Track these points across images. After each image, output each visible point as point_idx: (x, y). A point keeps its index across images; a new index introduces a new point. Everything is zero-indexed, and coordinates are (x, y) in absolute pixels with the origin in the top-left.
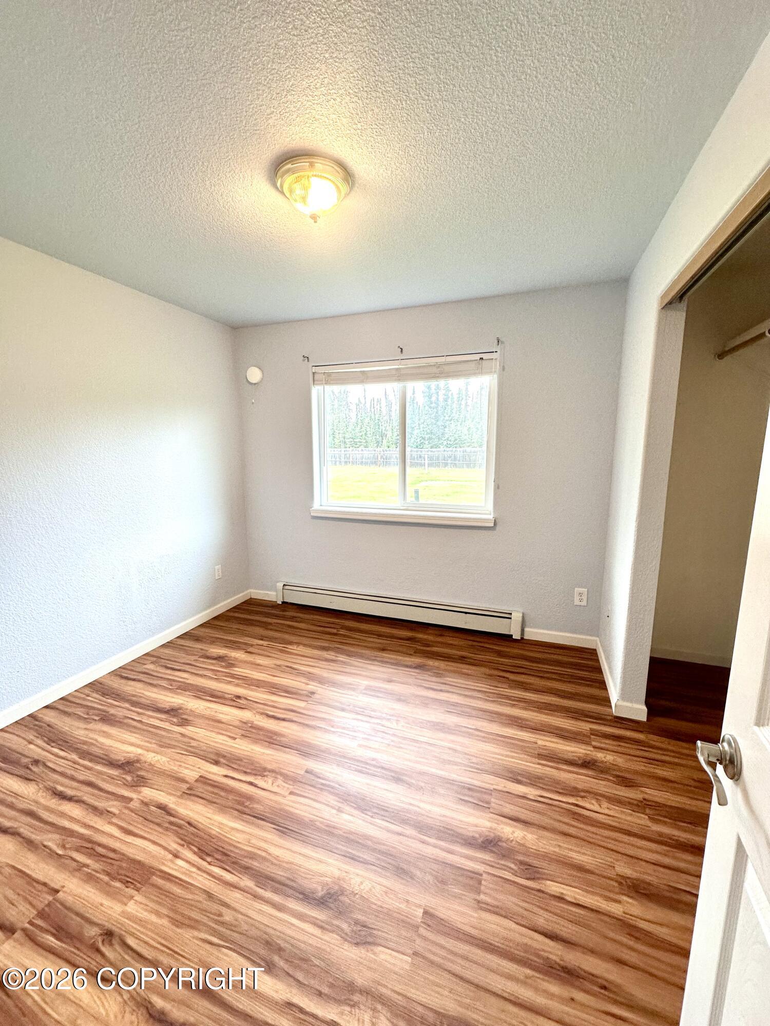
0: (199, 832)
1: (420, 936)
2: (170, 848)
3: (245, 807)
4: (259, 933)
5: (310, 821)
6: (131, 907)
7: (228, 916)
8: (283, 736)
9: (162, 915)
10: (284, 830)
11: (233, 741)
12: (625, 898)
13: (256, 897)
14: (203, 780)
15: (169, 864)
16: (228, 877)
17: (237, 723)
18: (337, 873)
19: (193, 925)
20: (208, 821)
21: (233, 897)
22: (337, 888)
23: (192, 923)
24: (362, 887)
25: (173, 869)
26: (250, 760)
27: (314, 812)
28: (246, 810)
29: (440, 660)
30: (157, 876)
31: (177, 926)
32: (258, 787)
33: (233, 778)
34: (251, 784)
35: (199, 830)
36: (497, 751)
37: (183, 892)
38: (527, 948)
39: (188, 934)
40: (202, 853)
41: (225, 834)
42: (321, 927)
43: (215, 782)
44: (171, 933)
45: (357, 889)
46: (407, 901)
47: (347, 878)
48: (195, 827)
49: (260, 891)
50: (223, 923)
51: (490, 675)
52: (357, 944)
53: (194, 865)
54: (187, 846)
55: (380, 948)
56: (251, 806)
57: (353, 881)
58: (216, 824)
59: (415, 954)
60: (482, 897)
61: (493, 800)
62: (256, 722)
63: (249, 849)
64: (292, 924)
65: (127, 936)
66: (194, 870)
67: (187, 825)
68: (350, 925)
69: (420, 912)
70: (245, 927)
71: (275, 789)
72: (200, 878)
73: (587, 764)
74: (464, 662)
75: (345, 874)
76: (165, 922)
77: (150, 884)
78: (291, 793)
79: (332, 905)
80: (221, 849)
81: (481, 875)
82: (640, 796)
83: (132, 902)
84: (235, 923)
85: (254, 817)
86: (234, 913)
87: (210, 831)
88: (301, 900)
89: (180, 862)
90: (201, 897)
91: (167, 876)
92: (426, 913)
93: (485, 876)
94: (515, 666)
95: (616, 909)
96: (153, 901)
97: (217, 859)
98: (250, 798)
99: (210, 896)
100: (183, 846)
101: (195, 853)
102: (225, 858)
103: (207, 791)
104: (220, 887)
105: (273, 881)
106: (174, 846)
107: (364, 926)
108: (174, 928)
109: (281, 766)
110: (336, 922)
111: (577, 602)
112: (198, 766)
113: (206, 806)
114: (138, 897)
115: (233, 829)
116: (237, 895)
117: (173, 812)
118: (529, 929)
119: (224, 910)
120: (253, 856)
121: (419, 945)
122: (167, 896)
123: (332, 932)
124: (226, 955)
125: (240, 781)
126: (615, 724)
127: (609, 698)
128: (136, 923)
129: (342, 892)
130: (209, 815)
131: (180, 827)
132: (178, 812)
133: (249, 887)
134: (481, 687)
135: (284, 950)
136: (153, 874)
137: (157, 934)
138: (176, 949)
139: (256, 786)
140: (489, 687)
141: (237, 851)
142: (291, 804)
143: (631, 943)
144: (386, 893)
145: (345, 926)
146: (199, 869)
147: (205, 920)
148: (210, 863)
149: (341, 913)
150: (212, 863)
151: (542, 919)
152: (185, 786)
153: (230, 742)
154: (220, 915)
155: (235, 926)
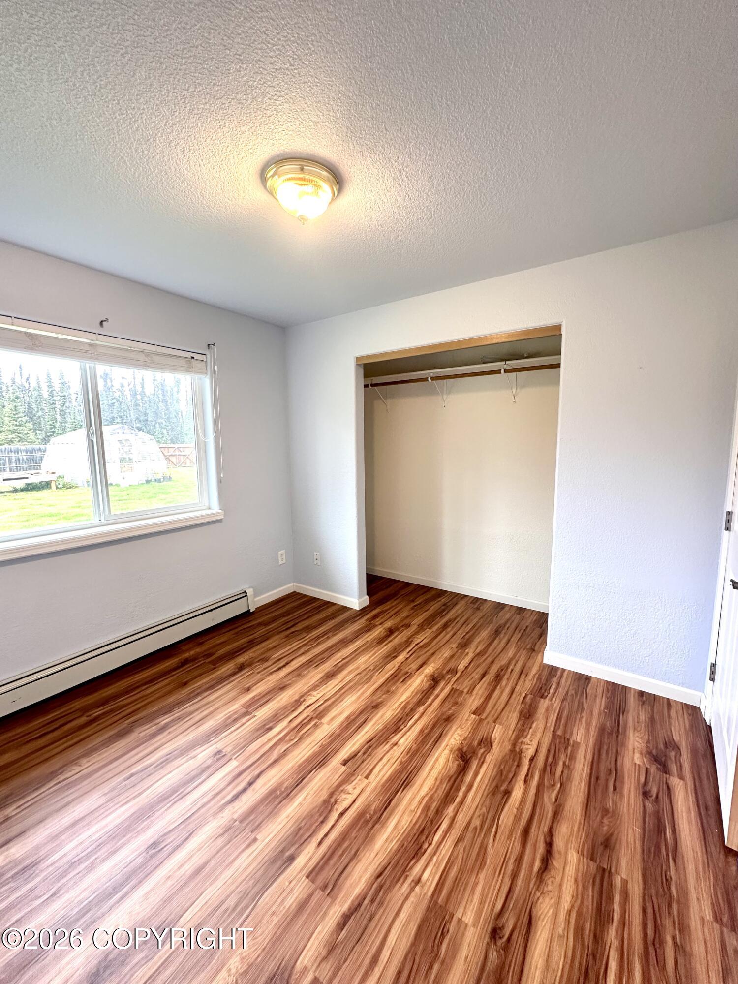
0: (392, 864)
1: (486, 718)
2: (407, 892)
3: (371, 818)
4: (488, 799)
5: (400, 764)
6: (469, 918)
7: (476, 822)
8: (281, 784)
9: (477, 880)
10: (405, 784)
11: (258, 843)
12: (467, 651)
13: (462, 803)
14: (312, 875)
15: (426, 888)
16: (444, 826)
17: (220, 842)
18: (447, 752)
19: (483, 849)
20: (379, 856)
21: (461, 819)
22: (457, 752)
23: (483, 850)
24: (457, 739)
25: (432, 882)
26: (304, 819)
27: (392, 761)
28: (375, 817)
29: (241, 654)
30: (438, 897)
31: (485, 863)
32: (349, 807)
33: (326, 835)
34: (342, 814)
35: (389, 864)
36: (367, 657)
37: (456, 865)
38: (489, 684)
39: (490, 851)
40: (418, 853)
41: (400, 834)
42: (483, 763)
43: (324, 856)
44: (491, 869)
45: (459, 742)
46: (467, 720)
47: (451, 746)
48: (386, 868)
49: (458, 800)
50: (482, 826)
51: (287, 636)
52: (491, 746)
53: (430, 860)
54: (407, 872)
55: (493, 736)
56: (372, 813)
57: (453, 743)
58: (387, 844)
59: (495, 722)
60: (466, 691)
61: (406, 670)
62: (236, 816)
63: (420, 810)
64: (481, 780)
65: (495, 912)
66: (435, 859)
67: (379, 880)
68: (481, 748)
69: (473, 716)
70: (484, 809)
71: (357, 792)
72: (443, 852)
73: (391, 632)
74: (256, 644)
75: (448, 747)
76: (482, 876)
77: (446, 905)
78: (367, 777)
79: (469, 756)
80: (416, 837)
81: (453, 688)
82: (416, 627)
83: (463, 919)
84: (481, 817)
85: (386, 808)
86: (474, 818)
87: (393, 851)
88: (464, 773)
89: (425, 876)
90: (461, 847)
91: (439, 886)
92: (474, 713)
93: (454, 687)
94: (284, 624)
95: (471, 655)
96: (463, 895)
97: (427, 838)
98: (361, 815)
99: (460, 839)
100: (407, 876)
101: (417, 862)
102: (426, 833)
103: (335, 864)
104: (452, 833)
105: (449, 792)
106: (405, 887)
107: (481, 741)
108: (486, 866)
109: (327, 786)
110: (479, 755)
111: (281, 562)
112: (287, 883)
113: (359, 861)
114: (459, 914)
115: (394, 828)
116: (460, 817)
117: (356, 903)
118: (481, 680)
119: (472, 826)
120: (427, 808)
121: (490, 719)
122: (460, 879)
123: (485, 758)
124: (503, 821)
125: (333, 826)
126: (365, 613)
127: (343, 606)
128: (484, 907)
129: (460, 750)
130: (373, 855)
131: (381, 887)
132: (360, 895)
133: (454, 809)
134: (297, 645)
135: (497, 784)
136: (436, 903)
137: (493, 880)
138: (502, 859)
139: (346, 810)
140: (300, 642)
141: (420, 821)
142: (377, 780)
143: (485, 657)
144: (461, 729)
145: (482, 751)
146: (435, 854)
147: (479, 841)
148: (430, 844)
149: (474, 753)
150: (430, 842)
151: (476, 675)
152: (319, 894)
153: (258, 847)
154: (476, 828)
155: (483, 817)
